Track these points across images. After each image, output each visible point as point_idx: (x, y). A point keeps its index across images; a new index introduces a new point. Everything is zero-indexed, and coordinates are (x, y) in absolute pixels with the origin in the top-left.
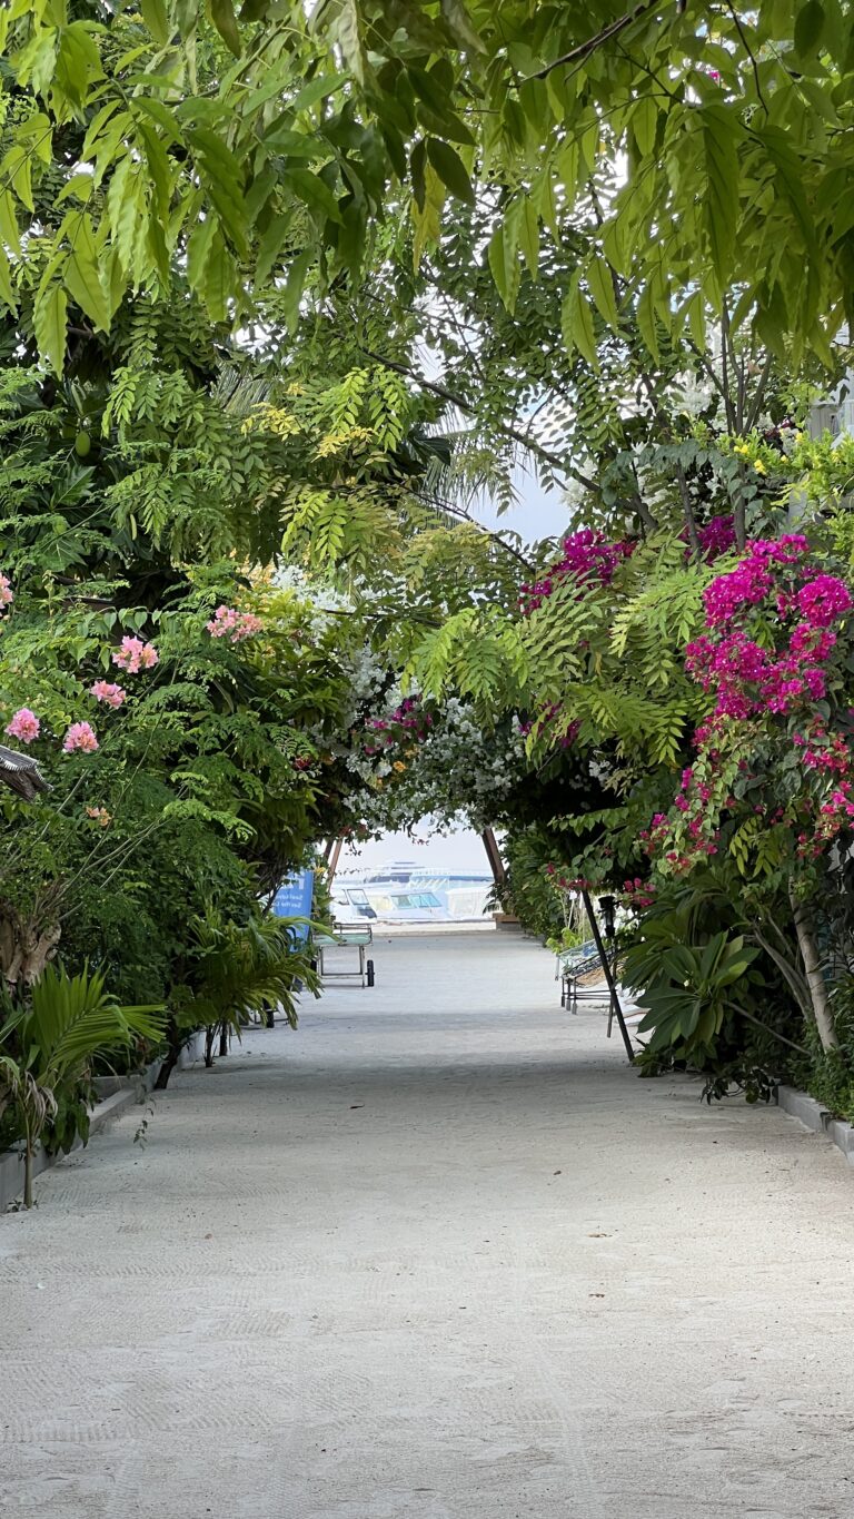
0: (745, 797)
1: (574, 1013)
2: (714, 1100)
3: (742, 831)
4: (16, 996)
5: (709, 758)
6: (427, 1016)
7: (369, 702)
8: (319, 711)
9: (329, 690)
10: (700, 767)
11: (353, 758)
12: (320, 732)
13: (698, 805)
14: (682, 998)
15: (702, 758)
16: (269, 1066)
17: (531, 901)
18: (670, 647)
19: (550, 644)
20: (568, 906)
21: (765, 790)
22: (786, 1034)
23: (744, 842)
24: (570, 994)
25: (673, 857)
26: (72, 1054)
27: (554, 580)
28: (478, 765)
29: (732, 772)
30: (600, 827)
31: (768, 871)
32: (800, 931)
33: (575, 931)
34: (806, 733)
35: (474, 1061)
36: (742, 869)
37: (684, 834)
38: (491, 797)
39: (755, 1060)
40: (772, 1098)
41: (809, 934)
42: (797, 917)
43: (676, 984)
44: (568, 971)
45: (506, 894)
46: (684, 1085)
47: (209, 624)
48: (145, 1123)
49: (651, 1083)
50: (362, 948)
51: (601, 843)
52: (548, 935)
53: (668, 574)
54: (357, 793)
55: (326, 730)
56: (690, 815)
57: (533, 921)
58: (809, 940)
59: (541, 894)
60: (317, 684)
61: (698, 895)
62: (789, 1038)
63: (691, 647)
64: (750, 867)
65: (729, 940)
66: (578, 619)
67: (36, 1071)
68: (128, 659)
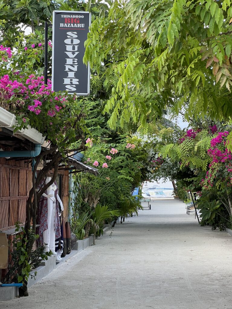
0: (218, 176)
1: (189, 215)
2: (214, 230)
3: (218, 182)
4: (92, 209)
5: (212, 169)
6: (161, 215)
7: (152, 158)
8: (142, 159)
9: (144, 155)
10: (210, 171)
11: (149, 167)
12: (142, 162)
13: (210, 177)
14: (208, 211)
15: (210, 169)
16: (133, 223)
17: (181, 193)
18: (205, 150)
19: (184, 150)
20: (188, 195)
21: (221, 175)
22: (227, 218)
23: (218, 184)
24: (188, 211)
25: (205, 186)
26: (102, 219)
27: (185, 138)
28: (172, 169)
29: (215, 172)
30: (193, 181)
31: (223, 189)
32: (229, 200)
33: (189, 199)
34: (228, 166)
35: (170, 223)
36: (218, 188)
37: (207, 183)
38: (174, 175)
39: (221, 223)
40: (224, 230)
41: (230, 200)
42: (228, 197)
43: (207, 209)
44: (188, 207)
45: (176, 192)
46: (209, 228)
47: (126, 146)
48: (112, 232)
49: (202, 227)
50: (149, 202)
51: (193, 184)
52: (184, 200)
53: (205, 137)
54: (149, 173)
55: (144, 162)
56: (208, 179)
57: (181, 197)
58: (230, 201)
59: (183, 192)
60: (142, 154)
61: (211, 193)
62: (227, 219)
63: (208, 150)
64: (219, 188)
65: (216, 201)
66: (189, 146)
67: (96, 222)
68: (113, 152)
